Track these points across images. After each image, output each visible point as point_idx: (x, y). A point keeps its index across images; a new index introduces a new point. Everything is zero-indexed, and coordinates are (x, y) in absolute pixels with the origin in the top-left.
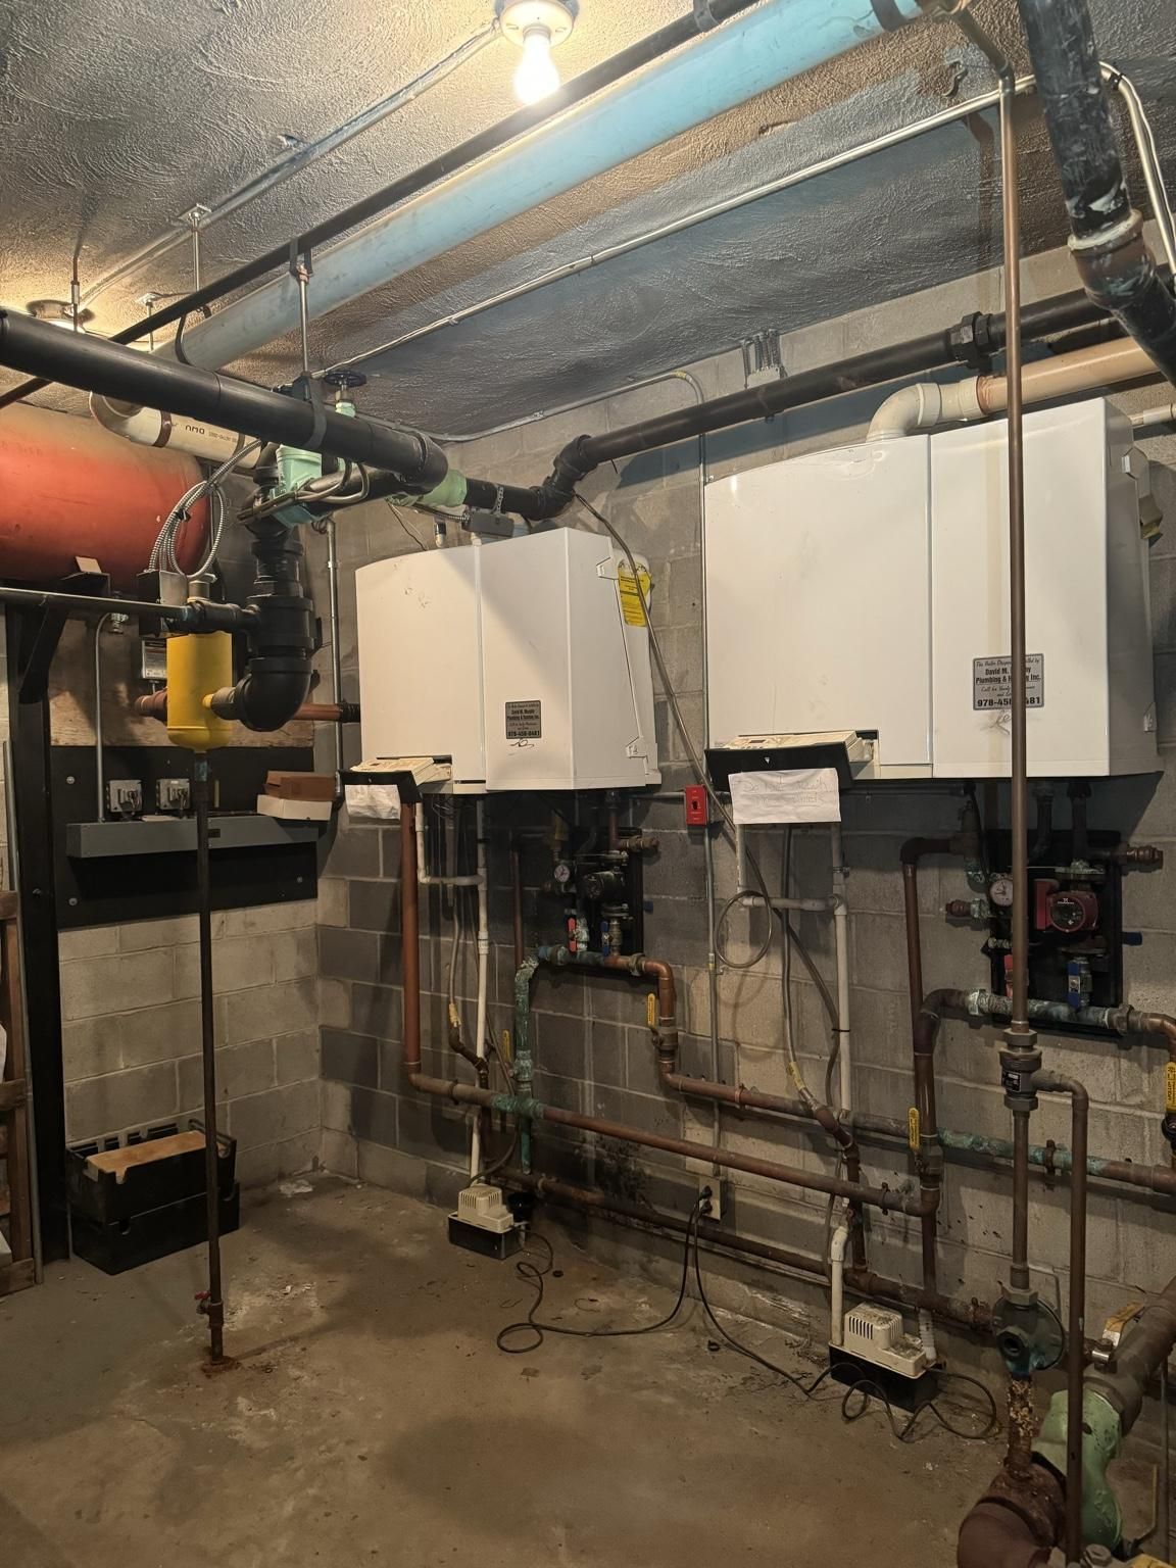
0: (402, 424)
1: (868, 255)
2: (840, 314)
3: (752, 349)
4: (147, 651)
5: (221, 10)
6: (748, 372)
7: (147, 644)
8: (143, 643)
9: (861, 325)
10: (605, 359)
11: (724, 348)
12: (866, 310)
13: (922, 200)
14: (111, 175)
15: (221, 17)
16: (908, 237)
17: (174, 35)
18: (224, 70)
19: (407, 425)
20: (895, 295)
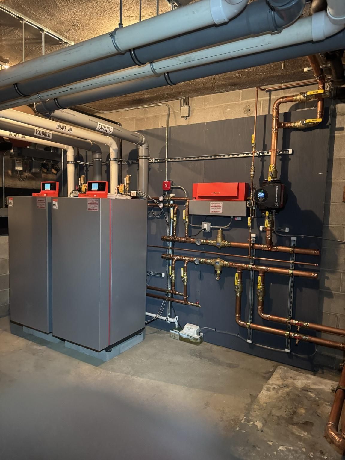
0: (90, 107)
1: (211, 85)
2: (204, 95)
3: (182, 100)
4: (17, 162)
5: (74, 26)
6: (181, 106)
7: (17, 160)
8: (16, 160)
9: (208, 99)
10: (146, 98)
11: (175, 99)
12: (209, 95)
13: (224, 76)
14: (34, 50)
15: (74, 27)
16: (220, 82)
17: (61, 28)
18: (71, 36)
19: (91, 108)
20: (216, 93)
